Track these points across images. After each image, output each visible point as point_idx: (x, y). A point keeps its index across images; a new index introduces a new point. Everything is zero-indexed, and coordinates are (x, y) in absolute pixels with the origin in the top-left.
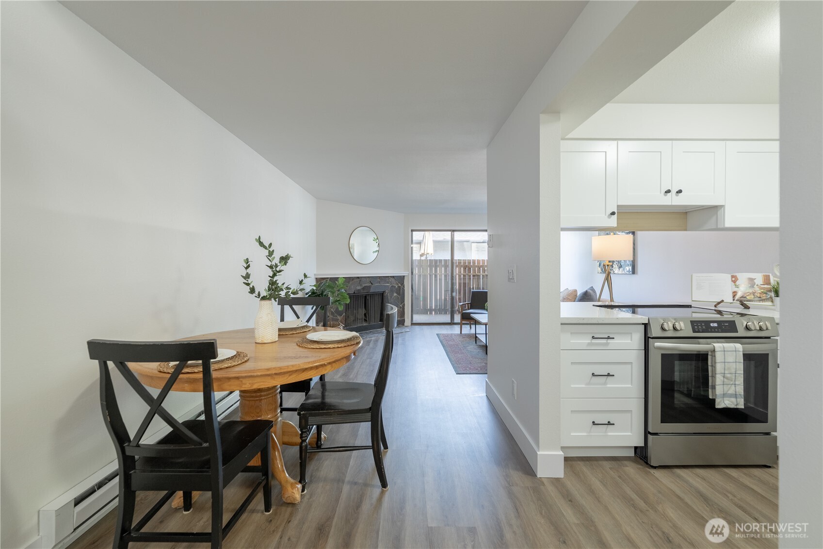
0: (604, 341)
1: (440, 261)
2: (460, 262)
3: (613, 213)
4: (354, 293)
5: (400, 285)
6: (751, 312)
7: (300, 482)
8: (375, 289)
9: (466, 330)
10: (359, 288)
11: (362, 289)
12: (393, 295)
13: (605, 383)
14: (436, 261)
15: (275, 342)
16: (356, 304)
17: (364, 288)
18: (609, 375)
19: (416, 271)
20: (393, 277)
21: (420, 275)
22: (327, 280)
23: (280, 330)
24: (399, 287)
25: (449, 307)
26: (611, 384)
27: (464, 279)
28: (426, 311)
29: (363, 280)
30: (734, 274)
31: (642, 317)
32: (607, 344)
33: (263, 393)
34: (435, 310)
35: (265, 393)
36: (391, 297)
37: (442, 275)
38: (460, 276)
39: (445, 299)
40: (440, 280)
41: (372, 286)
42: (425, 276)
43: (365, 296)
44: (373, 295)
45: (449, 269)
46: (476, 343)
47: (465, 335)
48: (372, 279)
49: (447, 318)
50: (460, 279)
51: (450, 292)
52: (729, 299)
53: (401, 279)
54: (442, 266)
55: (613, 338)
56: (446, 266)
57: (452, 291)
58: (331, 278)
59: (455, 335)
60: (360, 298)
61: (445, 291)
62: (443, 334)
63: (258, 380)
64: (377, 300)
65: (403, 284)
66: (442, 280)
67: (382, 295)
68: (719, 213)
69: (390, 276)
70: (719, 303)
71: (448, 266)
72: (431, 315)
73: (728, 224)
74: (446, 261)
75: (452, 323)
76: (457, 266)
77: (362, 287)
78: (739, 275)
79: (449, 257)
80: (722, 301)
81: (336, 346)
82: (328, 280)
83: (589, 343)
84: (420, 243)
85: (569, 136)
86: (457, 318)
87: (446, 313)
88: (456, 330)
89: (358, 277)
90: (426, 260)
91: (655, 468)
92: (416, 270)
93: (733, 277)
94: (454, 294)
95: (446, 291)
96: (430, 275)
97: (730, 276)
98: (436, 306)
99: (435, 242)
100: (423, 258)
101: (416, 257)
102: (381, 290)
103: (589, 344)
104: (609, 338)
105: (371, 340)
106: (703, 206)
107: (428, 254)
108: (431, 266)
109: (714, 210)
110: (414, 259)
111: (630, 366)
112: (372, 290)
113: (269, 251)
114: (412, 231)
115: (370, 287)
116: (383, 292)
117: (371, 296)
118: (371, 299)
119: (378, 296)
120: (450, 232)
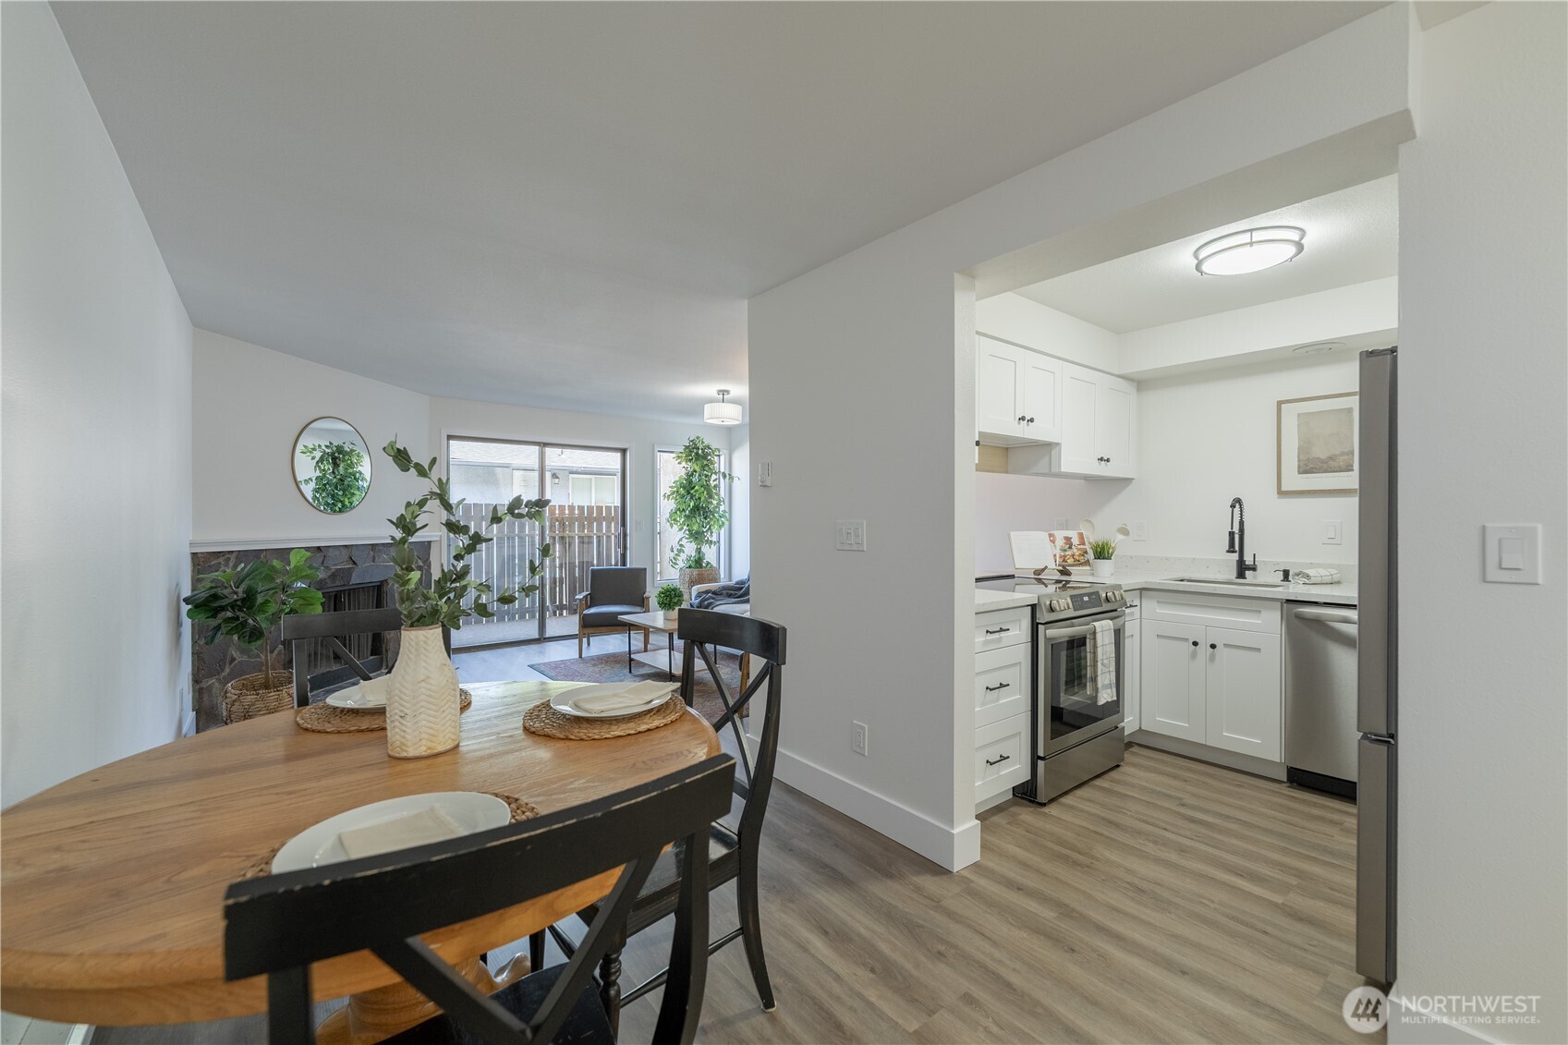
0: (997, 635)
5: (421, 564)
6: (1072, 578)
8: (363, 575)
10: (322, 575)
11: (329, 577)
13: (998, 700)
17: (334, 576)
18: (1002, 686)
22: (229, 559)
26: (1003, 699)
29: (331, 553)
30: (1052, 532)
31: (1027, 595)
32: (1000, 640)
41: (355, 568)
43: (336, 596)
44: (355, 592)
46: (630, 672)
47: (592, 658)
48: (354, 552)
49: (531, 629)
52: (1052, 565)
55: (1008, 630)
67: (379, 589)
68: (1053, 452)
70: (1043, 570)
73: (1064, 469)
75: (542, 640)
77: (329, 574)
78: (1056, 533)
80: (1046, 567)
82: (233, 558)
83: (984, 641)
86: (571, 626)
88: (571, 649)
89: (319, 548)
91: (1044, 805)
93: (1050, 535)
97: (1047, 534)
101: (456, 496)
102: (377, 578)
103: (986, 643)
104: (1001, 630)
106: (1036, 441)
109: (1047, 447)
111: (1019, 668)
112: (355, 579)
114: (450, 437)
115: (350, 571)
116: (382, 582)
117: (349, 594)
118: (349, 603)
119: (368, 591)
120: (537, 447)
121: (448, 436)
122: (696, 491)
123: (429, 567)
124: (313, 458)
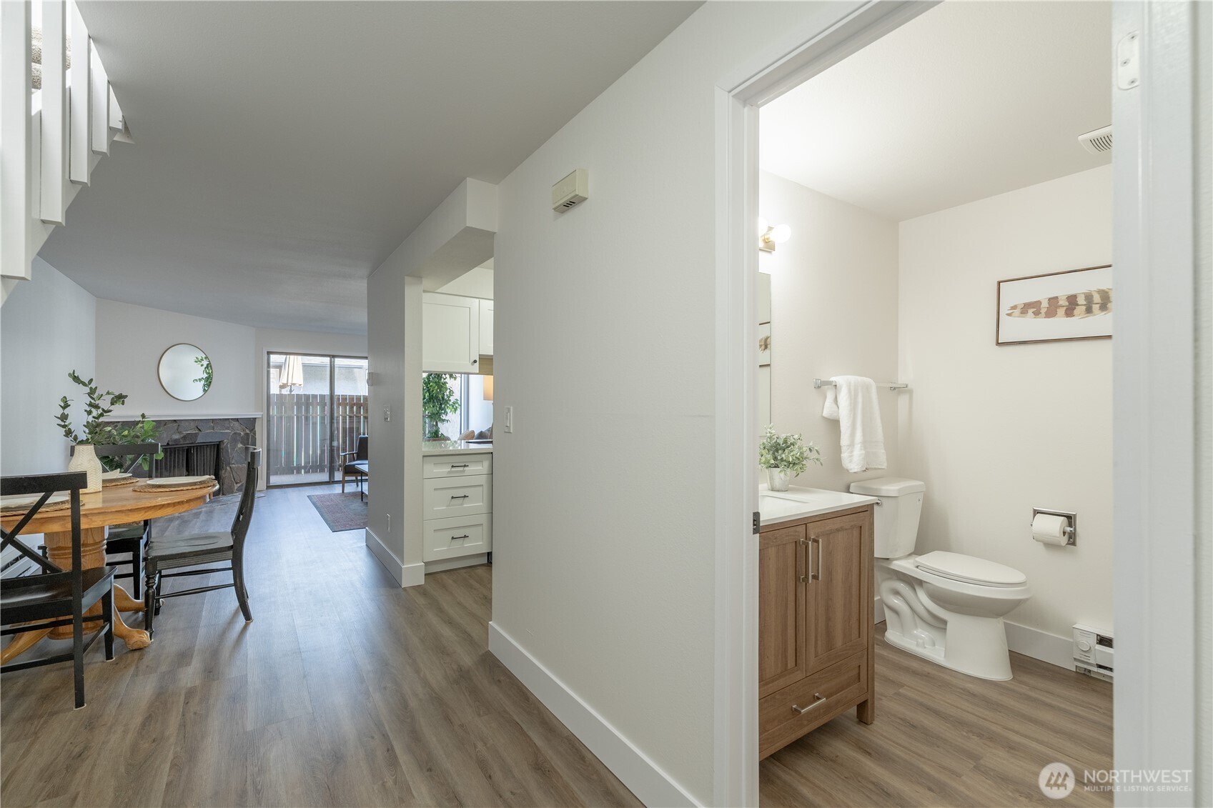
0: (461, 469)
1: (314, 396)
2: (344, 398)
3: (475, 361)
4: (168, 444)
5: (248, 432)
7: (146, 629)
8: (205, 437)
9: (350, 488)
10: (176, 437)
11: (182, 438)
12: (236, 446)
13: (462, 504)
14: (307, 397)
15: (100, 492)
16: (170, 461)
17: (184, 438)
18: (464, 496)
19: (274, 412)
20: (237, 420)
21: (281, 417)
23: (104, 481)
24: (247, 434)
25: (326, 462)
26: (467, 504)
27: (351, 422)
28: (290, 470)
29: (183, 424)
32: (463, 471)
33: (88, 549)
34: (305, 468)
35: (90, 548)
36: (233, 449)
37: (317, 417)
38: (344, 418)
39: (323, 451)
40: (315, 424)
41: (200, 433)
42: (290, 419)
43: (187, 450)
44: (201, 447)
45: (327, 408)
46: (362, 500)
47: (349, 493)
48: (199, 424)
49: (324, 477)
50: (344, 422)
51: (328, 442)
53: (251, 423)
54: (318, 404)
55: (468, 466)
56: (323, 406)
57: (332, 440)
58: (124, 422)
59: (334, 495)
60: (179, 453)
61: (321, 440)
62: (317, 496)
63: (110, 516)
64: (209, 453)
65: (253, 430)
66: (316, 423)
67: (217, 447)
69: (232, 419)
71: (325, 404)
72: (299, 475)
74: (323, 397)
75: (331, 482)
76: (339, 404)
77: (182, 436)
79: (326, 392)
81: (190, 488)
82: (119, 425)
84: (279, 367)
85: (438, 291)
86: (338, 476)
87: (322, 471)
88: (337, 489)
89: (175, 421)
90: (291, 396)
92: (273, 409)
94: (335, 444)
95: (323, 440)
96: (298, 417)
98: (305, 463)
99: (305, 366)
100: (285, 392)
101: (274, 390)
102: (216, 440)
103: (449, 472)
104: (465, 466)
105: (201, 512)
107: (294, 384)
108: (299, 404)
110: (271, 393)
111: (481, 488)
112: (200, 440)
113: (91, 388)
114: (269, 353)
115: (196, 435)
116: (220, 442)
117: (197, 448)
118: (197, 454)
119: (211, 448)
120: (329, 358)
121: (268, 352)
122: (431, 386)
123: (255, 434)
124: (202, 365)
